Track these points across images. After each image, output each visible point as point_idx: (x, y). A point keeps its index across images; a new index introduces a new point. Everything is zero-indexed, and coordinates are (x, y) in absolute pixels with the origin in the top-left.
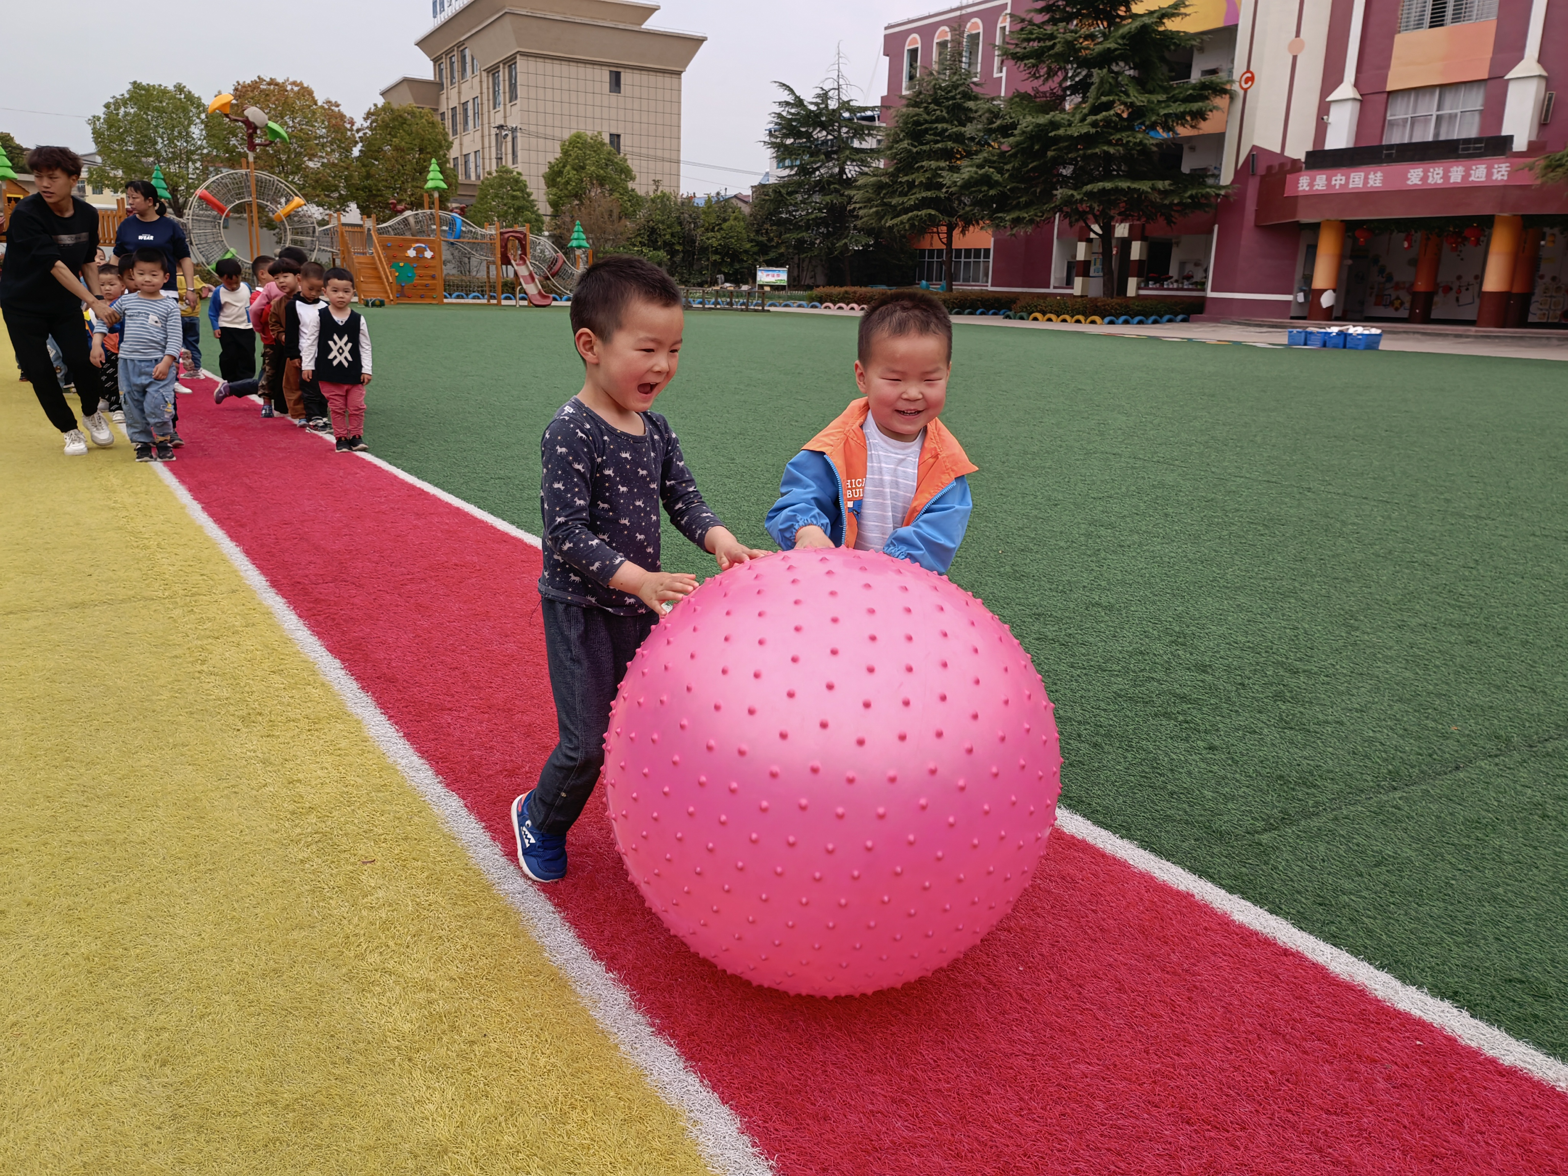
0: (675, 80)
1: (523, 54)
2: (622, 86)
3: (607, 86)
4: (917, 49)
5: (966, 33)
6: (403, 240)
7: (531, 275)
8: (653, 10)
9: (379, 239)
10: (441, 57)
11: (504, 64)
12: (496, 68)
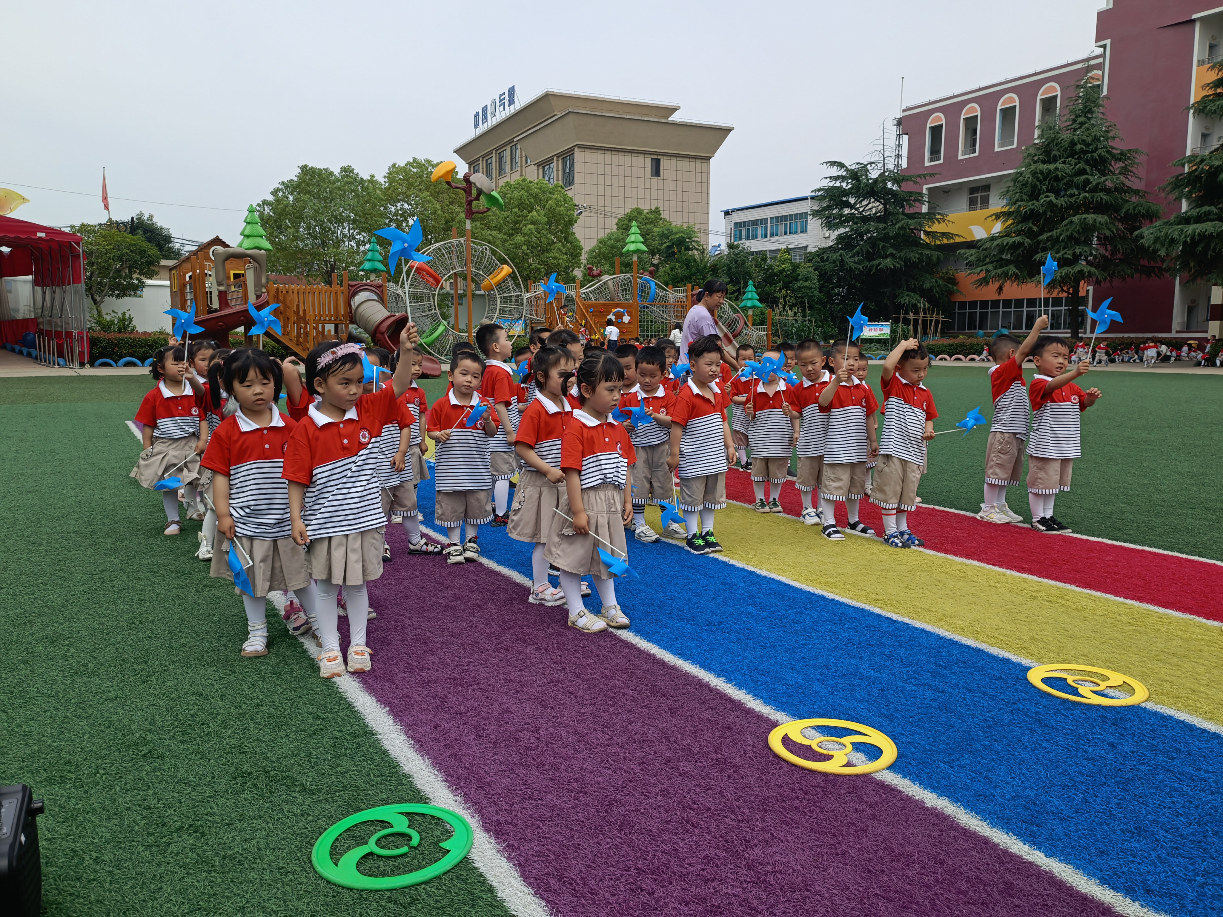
0: (705, 165)
1: (580, 146)
2: (662, 171)
3: (648, 171)
4: (941, 126)
5: (999, 107)
6: (604, 305)
7: (726, 335)
8: (673, 110)
9: (584, 305)
10: (477, 160)
11: (558, 157)
12: (549, 161)
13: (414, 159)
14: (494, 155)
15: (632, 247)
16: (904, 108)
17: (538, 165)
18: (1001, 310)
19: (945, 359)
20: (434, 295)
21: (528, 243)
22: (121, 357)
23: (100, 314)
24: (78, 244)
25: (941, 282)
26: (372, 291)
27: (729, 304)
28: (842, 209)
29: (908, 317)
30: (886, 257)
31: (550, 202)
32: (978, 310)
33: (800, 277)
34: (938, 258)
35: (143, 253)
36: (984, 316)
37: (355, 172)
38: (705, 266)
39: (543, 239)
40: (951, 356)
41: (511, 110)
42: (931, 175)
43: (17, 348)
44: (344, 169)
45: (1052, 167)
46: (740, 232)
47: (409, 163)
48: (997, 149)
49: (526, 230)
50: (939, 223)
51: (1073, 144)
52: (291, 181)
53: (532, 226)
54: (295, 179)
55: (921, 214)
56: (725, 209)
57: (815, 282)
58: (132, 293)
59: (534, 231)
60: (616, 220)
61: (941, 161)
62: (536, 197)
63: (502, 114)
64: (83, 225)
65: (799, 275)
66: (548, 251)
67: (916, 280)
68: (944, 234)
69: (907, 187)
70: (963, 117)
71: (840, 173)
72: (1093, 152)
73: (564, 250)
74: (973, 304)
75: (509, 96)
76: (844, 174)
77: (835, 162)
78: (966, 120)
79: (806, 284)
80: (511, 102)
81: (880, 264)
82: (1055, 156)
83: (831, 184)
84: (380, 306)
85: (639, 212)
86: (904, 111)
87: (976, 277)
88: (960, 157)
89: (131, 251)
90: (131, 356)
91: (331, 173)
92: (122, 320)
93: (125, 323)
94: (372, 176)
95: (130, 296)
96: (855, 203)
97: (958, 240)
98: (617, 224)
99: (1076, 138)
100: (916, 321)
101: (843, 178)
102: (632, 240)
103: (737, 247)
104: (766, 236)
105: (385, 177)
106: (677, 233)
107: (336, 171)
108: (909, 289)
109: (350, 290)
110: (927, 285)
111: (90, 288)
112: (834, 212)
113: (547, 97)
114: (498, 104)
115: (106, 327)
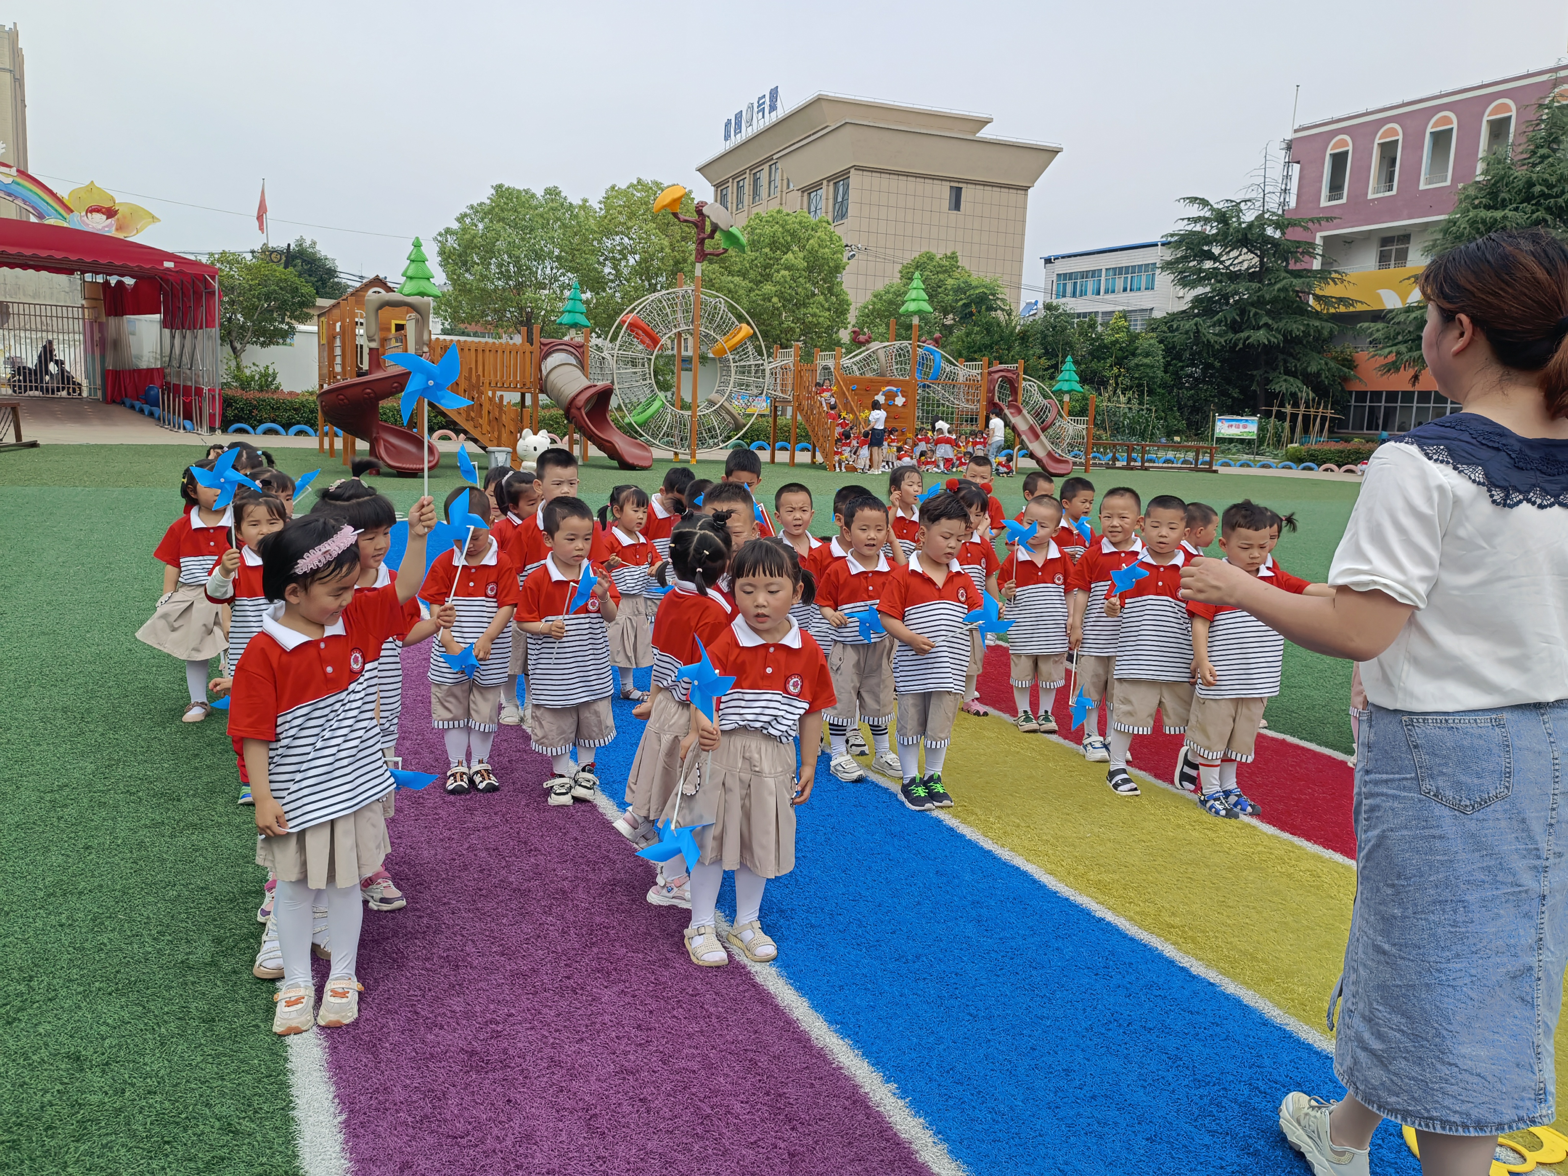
0: (1021, 196)
1: (858, 168)
2: (962, 203)
3: (946, 204)
4: (1347, 152)
5: (1429, 130)
6: (871, 381)
7: (1032, 428)
8: (984, 123)
9: (844, 380)
10: (726, 181)
11: (829, 181)
12: (817, 186)
13: (639, 181)
14: (747, 175)
15: (911, 307)
16: (1296, 127)
17: (803, 190)
18: (1415, 404)
19: (1332, 471)
20: (650, 359)
21: (781, 295)
22: (261, 422)
23: (238, 367)
24: (213, 278)
25: (1332, 364)
26: (572, 353)
27: (1039, 386)
28: (1202, 261)
29: (1283, 410)
30: (1259, 328)
31: (811, 241)
32: (1383, 404)
33: (1139, 351)
34: (1331, 332)
35: (295, 291)
36: (1389, 413)
37: (563, 194)
38: (1012, 333)
39: (800, 290)
40: (1339, 466)
41: (772, 118)
42: (1329, 219)
43: (138, 404)
44: (548, 191)
45: (1498, 214)
46: (1065, 285)
47: (631, 186)
48: (1422, 186)
49: (777, 277)
50: (1336, 284)
51: (1530, 184)
52: (481, 204)
53: (786, 273)
54: (488, 202)
55: (1310, 271)
56: (1046, 256)
57: (1159, 358)
58: (281, 341)
59: (788, 279)
60: (899, 267)
61: (1344, 201)
62: (793, 234)
63: (760, 123)
64: (223, 253)
65: (1137, 348)
66: (805, 305)
67: (1299, 360)
68: (1341, 300)
69: (1295, 234)
70: (1377, 141)
71: (1202, 214)
72: (1557, 196)
73: (826, 305)
74: (1376, 395)
75: (771, 100)
76: (1208, 214)
77: (1196, 199)
78: (1382, 145)
79: (1147, 361)
80: (773, 108)
81: (1248, 338)
82: (1504, 200)
83: (1189, 228)
84: (578, 373)
85: (931, 258)
86: (1296, 131)
87: (1381, 361)
88: (1370, 196)
89: (281, 288)
90: (274, 421)
91: (533, 196)
92: (265, 375)
93: (267, 381)
94: (585, 201)
95: (278, 344)
96: (1220, 255)
97: (1359, 308)
98: (901, 272)
99: (1534, 176)
100: (1294, 417)
101: (1206, 220)
102: (913, 297)
103: (1056, 308)
104: (1098, 293)
105: (600, 203)
106: (977, 287)
107: (539, 193)
108: (1287, 372)
109: (542, 350)
110: (1313, 368)
111: (229, 333)
112: (1191, 264)
113: (819, 100)
114: (756, 109)
115: (245, 384)
